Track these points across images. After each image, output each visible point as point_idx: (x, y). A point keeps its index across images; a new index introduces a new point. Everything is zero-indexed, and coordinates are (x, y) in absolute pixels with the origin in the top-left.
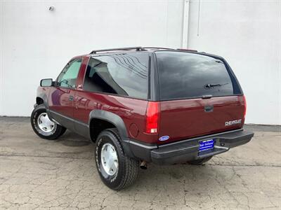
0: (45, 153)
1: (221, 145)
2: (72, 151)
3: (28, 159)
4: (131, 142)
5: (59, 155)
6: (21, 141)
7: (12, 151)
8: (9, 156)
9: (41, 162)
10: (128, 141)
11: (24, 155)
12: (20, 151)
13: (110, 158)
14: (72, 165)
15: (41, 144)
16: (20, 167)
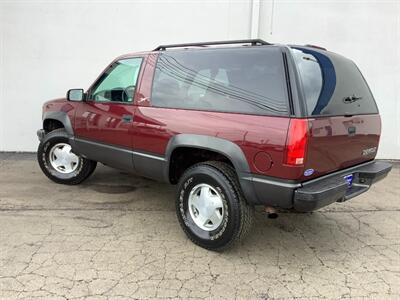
0: (77, 205)
1: (360, 182)
2: (116, 200)
3: (54, 213)
4: (255, 179)
5: (100, 207)
6: (25, 188)
7: (19, 203)
8: (18, 210)
9: (79, 218)
10: (250, 179)
11: (42, 208)
12: (34, 203)
13: (207, 205)
14: (128, 220)
15: (60, 191)
16: (49, 226)
